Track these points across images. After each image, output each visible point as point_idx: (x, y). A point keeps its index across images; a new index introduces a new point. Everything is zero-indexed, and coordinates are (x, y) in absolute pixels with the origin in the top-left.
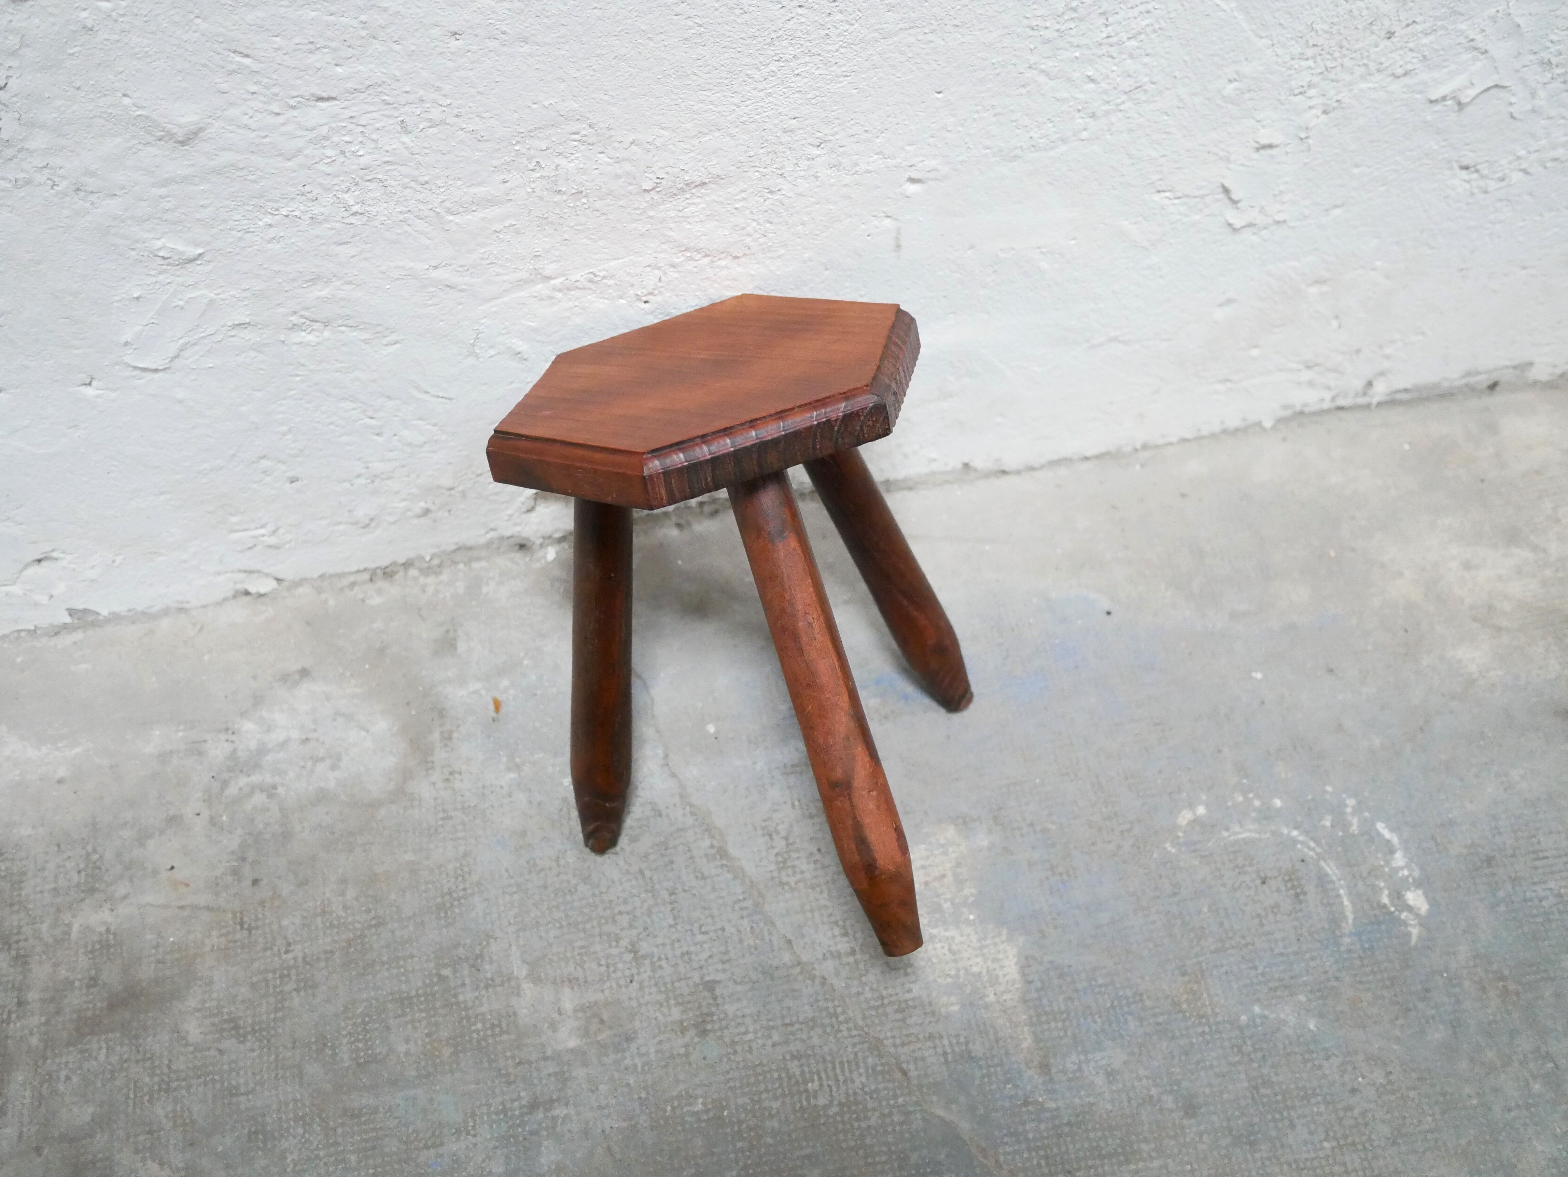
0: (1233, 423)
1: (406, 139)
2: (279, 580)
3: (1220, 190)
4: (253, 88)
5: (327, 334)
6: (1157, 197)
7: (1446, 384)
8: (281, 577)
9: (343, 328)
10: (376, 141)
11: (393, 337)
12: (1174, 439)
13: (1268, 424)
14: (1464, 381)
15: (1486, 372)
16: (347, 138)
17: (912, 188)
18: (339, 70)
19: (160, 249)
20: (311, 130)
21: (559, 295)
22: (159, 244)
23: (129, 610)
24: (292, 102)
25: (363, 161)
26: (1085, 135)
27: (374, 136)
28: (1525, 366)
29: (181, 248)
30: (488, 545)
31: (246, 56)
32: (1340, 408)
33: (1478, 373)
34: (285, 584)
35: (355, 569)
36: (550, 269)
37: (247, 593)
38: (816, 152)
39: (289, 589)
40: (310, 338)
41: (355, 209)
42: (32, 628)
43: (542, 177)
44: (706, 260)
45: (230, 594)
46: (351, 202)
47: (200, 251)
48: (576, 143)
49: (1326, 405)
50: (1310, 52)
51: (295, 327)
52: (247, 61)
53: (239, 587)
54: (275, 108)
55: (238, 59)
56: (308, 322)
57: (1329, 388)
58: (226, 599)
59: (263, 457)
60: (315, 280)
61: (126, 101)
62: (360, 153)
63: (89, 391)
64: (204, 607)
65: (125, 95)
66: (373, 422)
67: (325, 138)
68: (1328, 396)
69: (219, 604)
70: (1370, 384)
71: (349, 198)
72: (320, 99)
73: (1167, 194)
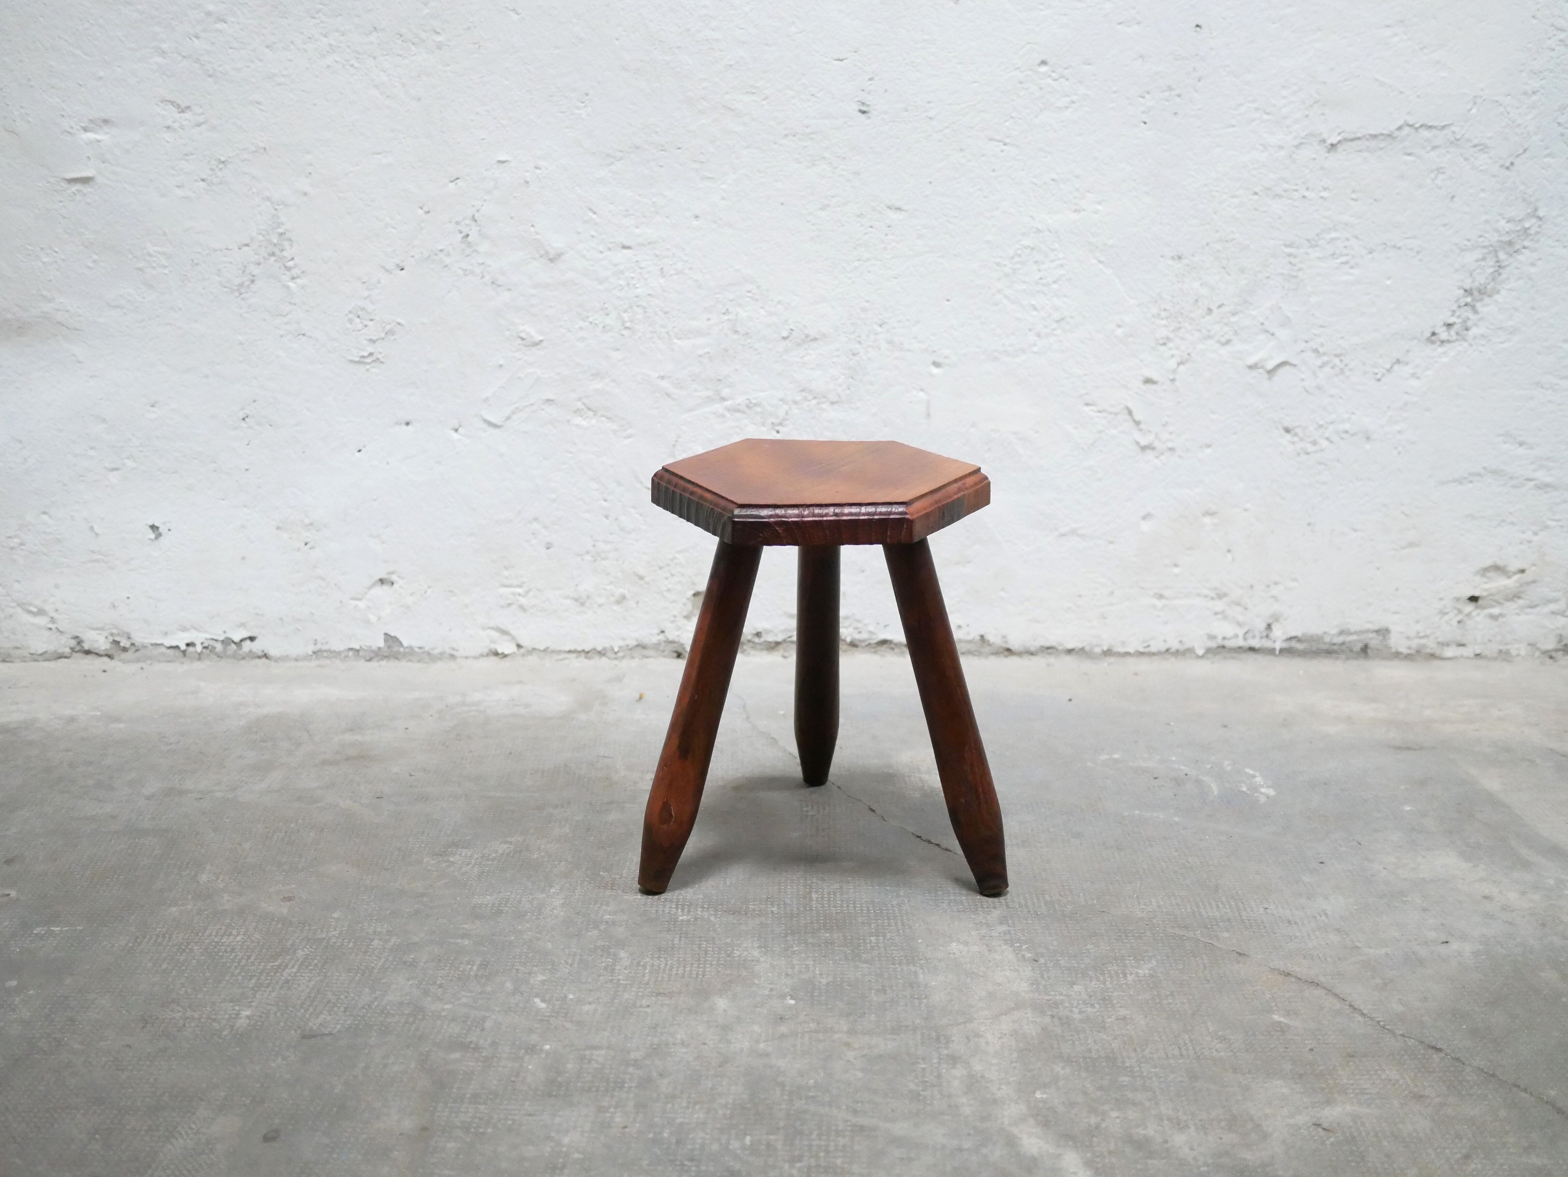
0: (1174, 645)
1: (662, 281)
2: (519, 646)
3: (1126, 412)
4: (593, 233)
5: (594, 421)
6: (1086, 409)
7: (1327, 639)
8: (521, 643)
9: (603, 419)
10: (646, 279)
11: (630, 431)
12: (1132, 651)
13: (1200, 652)
14: (1340, 639)
15: (1356, 633)
16: (632, 275)
17: (935, 371)
18: (637, 230)
19: (522, 332)
20: (616, 265)
21: (728, 415)
22: (522, 328)
23: (420, 648)
24: (610, 246)
25: (639, 291)
26: (1035, 349)
27: (646, 276)
28: (1383, 632)
29: (533, 333)
30: (656, 647)
31: (595, 213)
32: (1252, 649)
33: (1350, 633)
34: (522, 651)
35: (567, 649)
36: (726, 392)
37: (496, 654)
38: (879, 329)
39: (523, 655)
40: (584, 423)
41: (628, 324)
42: (358, 647)
43: (729, 320)
44: (814, 402)
45: (486, 651)
46: (626, 320)
47: (541, 338)
48: (748, 299)
49: (1240, 642)
50: (1163, 314)
51: (577, 411)
52: (594, 216)
53: (493, 646)
54: (601, 248)
55: (591, 214)
56: (585, 409)
57: (1240, 624)
58: (482, 656)
59: (536, 519)
60: (596, 375)
61: (532, 229)
62: (637, 286)
63: (455, 436)
64: (466, 658)
65: (532, 226)
66: (605, 504)
67: (622, 272)
68: (1241, 632)
69: (476, 658)
70: (1269, 626)
71: (625, 316)
72: (625, 247)
73: (1093, 408)
